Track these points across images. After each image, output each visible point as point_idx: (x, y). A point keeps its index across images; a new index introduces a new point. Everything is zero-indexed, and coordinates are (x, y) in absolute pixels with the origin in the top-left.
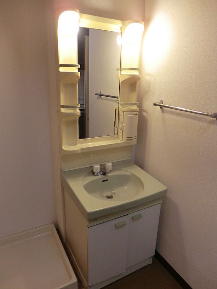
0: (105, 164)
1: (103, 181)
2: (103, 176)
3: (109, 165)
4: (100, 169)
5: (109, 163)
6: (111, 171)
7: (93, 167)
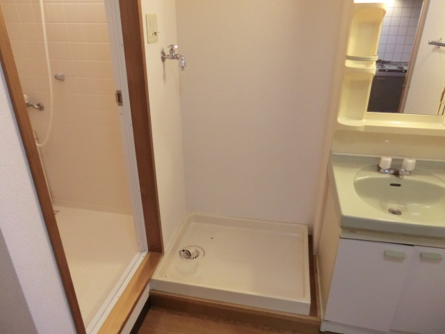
0: (402, 160)
1: (392, 185)
2: (394, 177)
3: (410, 163)
4: (392, 165)
5: (410, 159)
6: (411, 173)
7: (380, 159)
